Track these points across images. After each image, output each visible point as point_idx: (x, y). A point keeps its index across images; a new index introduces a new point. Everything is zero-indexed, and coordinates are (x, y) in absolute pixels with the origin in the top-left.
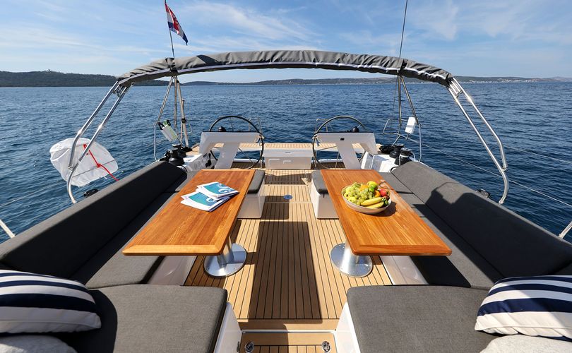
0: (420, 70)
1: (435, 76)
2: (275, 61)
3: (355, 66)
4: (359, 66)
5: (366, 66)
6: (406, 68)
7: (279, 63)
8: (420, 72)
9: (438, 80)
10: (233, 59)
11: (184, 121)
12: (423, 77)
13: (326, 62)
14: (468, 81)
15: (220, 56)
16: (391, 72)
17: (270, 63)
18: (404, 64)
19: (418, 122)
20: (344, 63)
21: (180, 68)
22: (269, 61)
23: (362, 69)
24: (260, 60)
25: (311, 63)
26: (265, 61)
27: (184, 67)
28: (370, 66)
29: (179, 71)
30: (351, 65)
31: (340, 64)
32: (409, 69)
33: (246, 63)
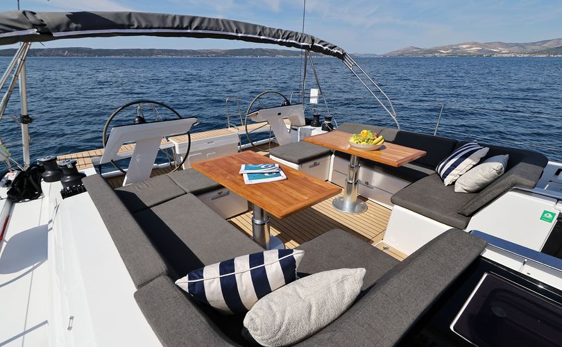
0: (324, 46)
1: (335, 51)
2: (195, 29)
3: (276, 40)
4: (279, 40)
5: (284, 40)
6: (315, 44)
7: (200, 31)
8: (325, 48)
9: (337, 55)
10: (139, 22)
11: (26, 119)
12: (327, 52)
13: (249, 34)
14: (298, 55)
15: (118, 15)
16: (304, 47)
17: (189, 31)
18: (313, 41)
19: (321, 93)
20: (265, 36)
21: (58, 29)
22: (187, 28)
23: (281, 43)
24: (176, 26)
25: (235, 34)
26: (182, 28)
27: (63, 28)
28: (288, 41)
29: (55, 35)
30: (272, 39)
31: (262, 37)
32: (317, 45)
33: (159, 28)
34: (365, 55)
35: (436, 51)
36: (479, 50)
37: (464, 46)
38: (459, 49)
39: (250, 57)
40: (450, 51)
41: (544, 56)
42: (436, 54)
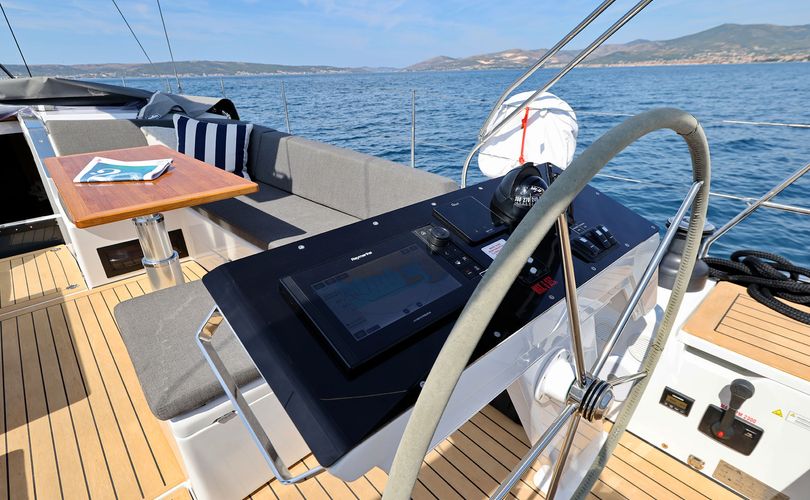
34: (379, 69)
35: (473, 61)
36: (526, 60)
37: (508, 55)
38: (501, 58)
39: (187, 76)
40: (491, 62)
41: (599, 66)
42: (477, 66)
